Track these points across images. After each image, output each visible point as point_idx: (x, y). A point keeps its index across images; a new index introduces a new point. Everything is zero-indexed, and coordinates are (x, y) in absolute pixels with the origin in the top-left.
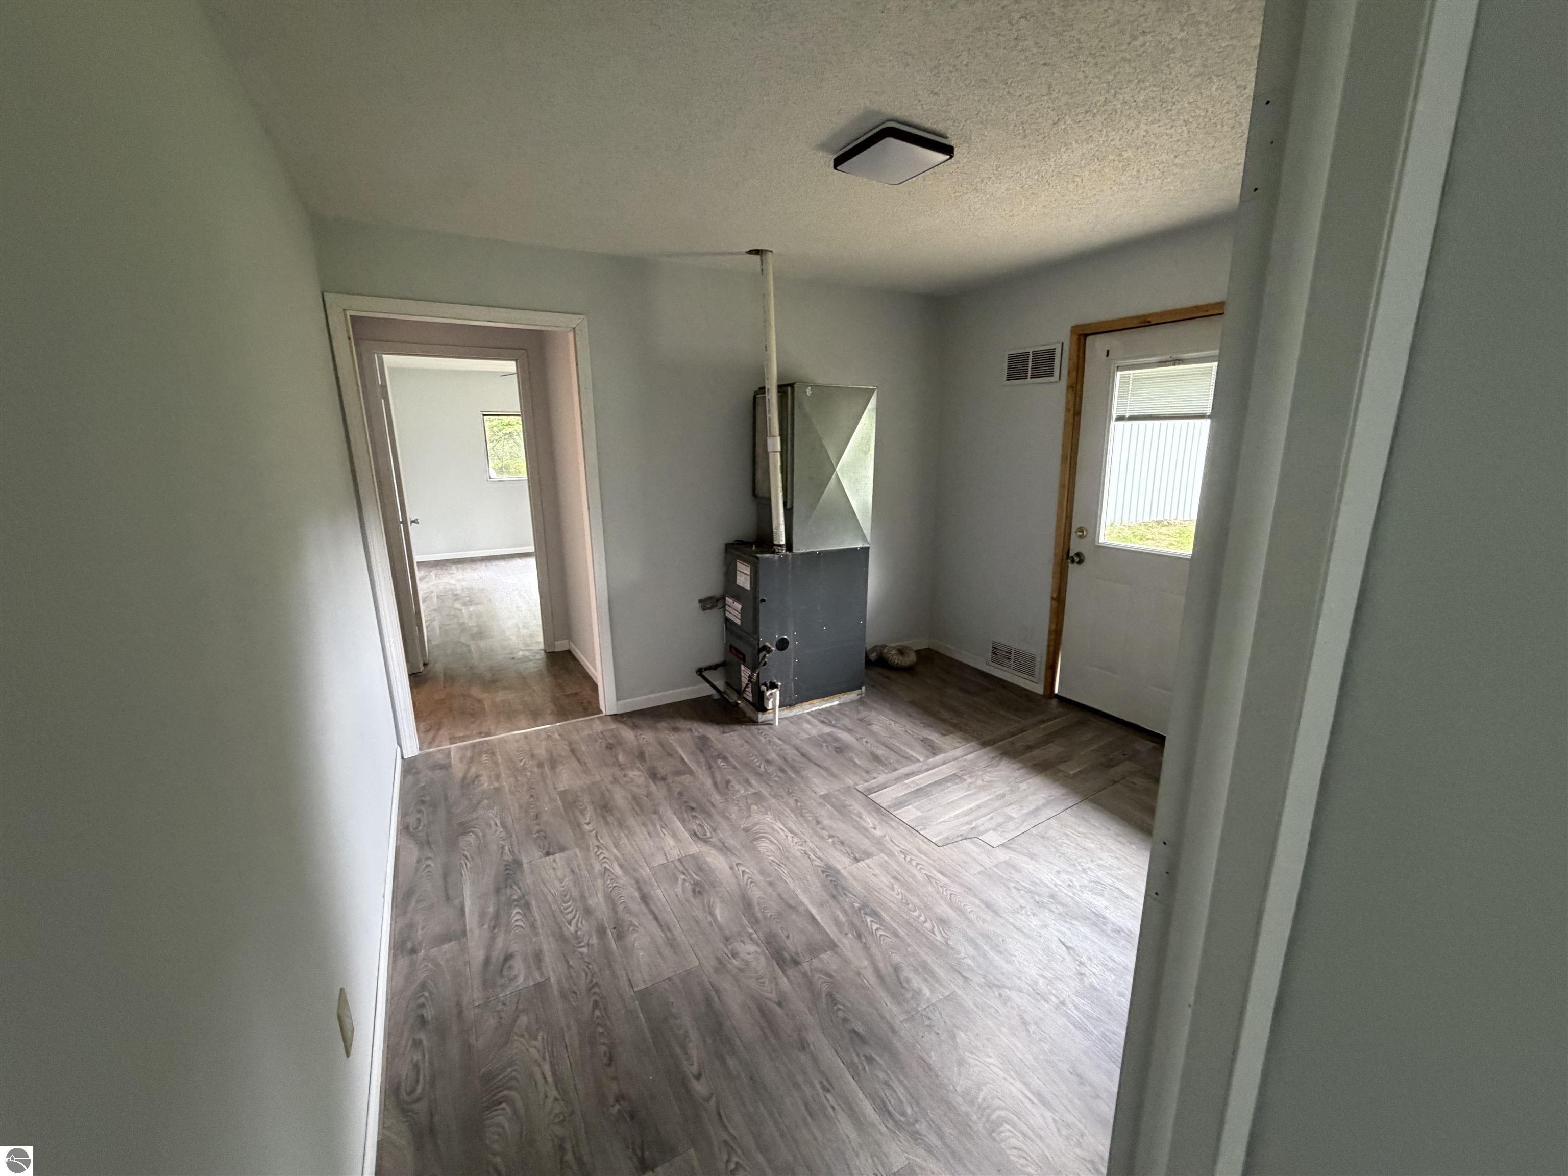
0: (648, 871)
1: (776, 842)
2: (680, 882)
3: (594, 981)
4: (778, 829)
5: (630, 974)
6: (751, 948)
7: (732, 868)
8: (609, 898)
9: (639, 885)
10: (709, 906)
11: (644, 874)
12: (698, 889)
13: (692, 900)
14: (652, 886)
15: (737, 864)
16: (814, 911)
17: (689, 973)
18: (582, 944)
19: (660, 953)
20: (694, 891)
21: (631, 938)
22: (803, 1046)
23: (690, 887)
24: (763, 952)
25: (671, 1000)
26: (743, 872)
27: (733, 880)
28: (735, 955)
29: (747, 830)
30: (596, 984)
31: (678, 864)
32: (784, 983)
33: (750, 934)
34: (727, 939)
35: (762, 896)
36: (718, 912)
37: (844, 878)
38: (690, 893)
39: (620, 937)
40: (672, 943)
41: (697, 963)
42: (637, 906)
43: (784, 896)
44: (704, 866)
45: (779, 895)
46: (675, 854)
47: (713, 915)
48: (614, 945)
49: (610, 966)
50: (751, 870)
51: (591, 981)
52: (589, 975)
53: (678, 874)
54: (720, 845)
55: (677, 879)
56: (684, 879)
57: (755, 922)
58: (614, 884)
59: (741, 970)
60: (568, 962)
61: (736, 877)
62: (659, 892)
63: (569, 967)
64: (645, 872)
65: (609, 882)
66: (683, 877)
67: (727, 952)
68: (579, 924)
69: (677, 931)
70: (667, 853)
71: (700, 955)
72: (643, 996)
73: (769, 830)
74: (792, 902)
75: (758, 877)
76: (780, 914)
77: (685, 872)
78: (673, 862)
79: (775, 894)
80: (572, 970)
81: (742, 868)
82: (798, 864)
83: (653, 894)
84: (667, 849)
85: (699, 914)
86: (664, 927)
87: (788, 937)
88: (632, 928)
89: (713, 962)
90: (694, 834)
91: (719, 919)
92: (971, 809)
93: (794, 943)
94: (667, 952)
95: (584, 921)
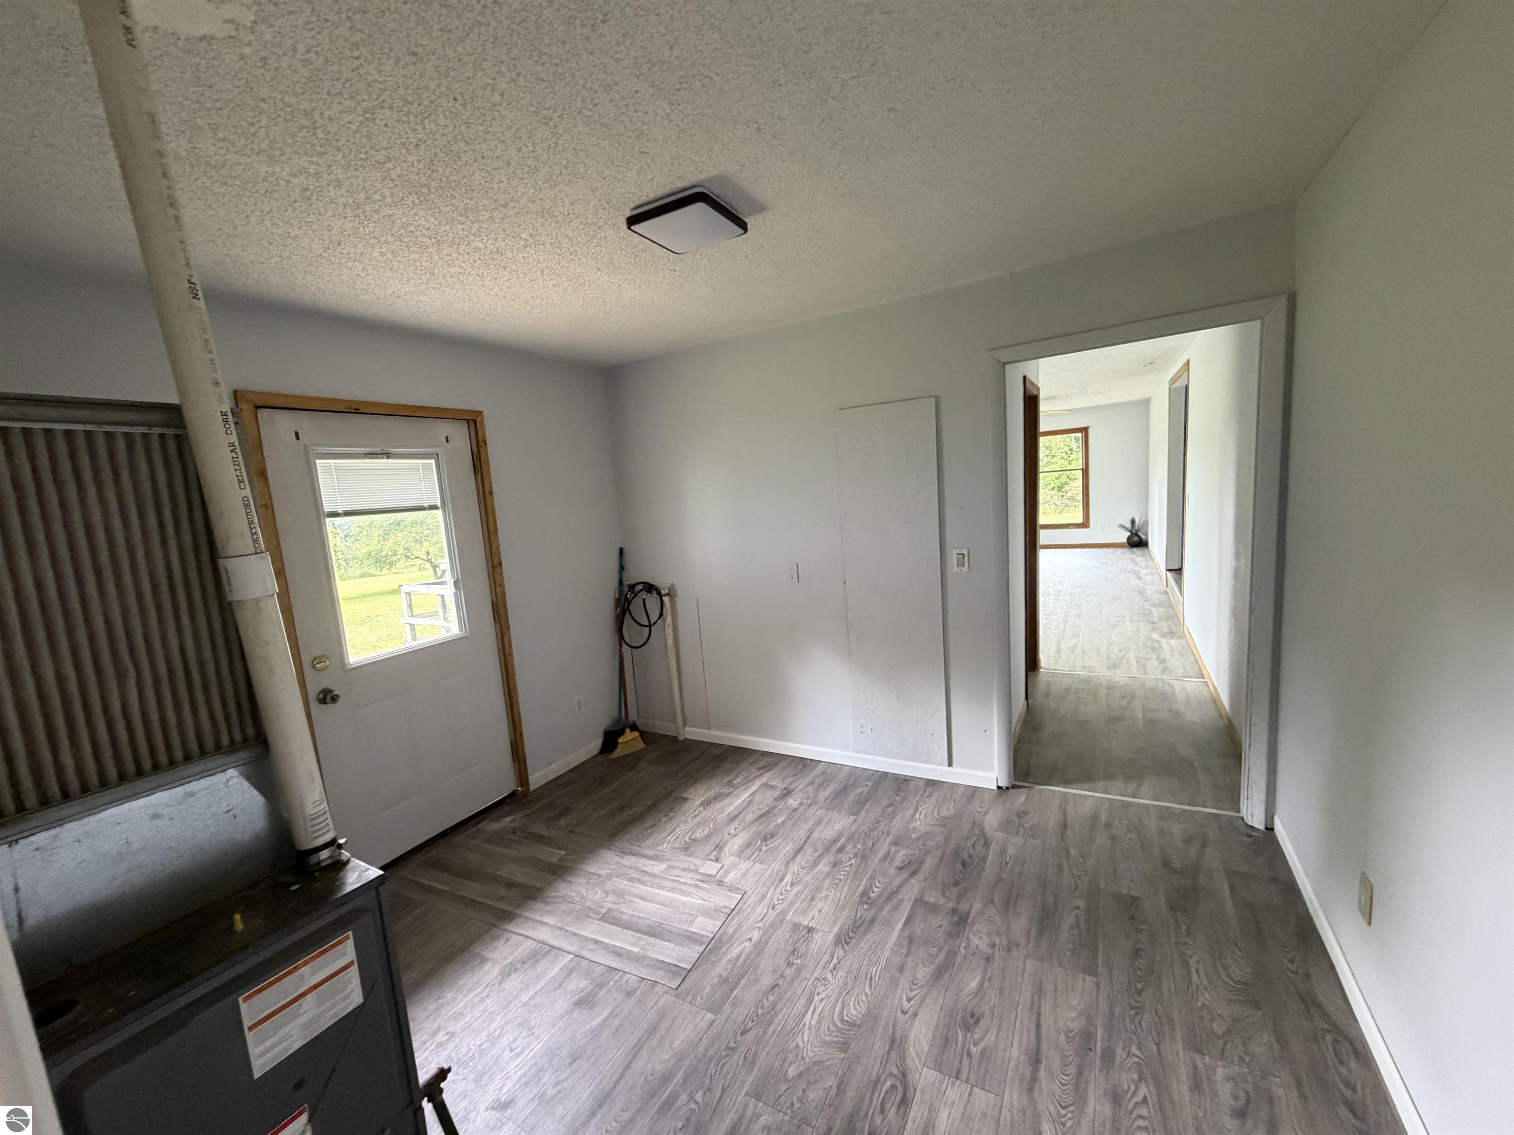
0: (1006, 1096)
1: (839, 1004)
2: (982, 1045)
3: (1133, 1012)
4: (816, 1016)
5: (1095, 994)
6: (975, 941)
7: (915, 1015)
8: (1080, 1099)
9: (1031, 1085)
10: (976, 995)
11: (1015, 1095)
12: (971, 1021)
13: (987, 1013)
14: (1017, 1066)
15: (904, 1013)
16: (899, 926)
17: (1041, 960)
18: (1136, 1060)
19: (1055, 990)
20: (978, 1021)
21: (1077, 1025)
22: (999, 880)
23: (977, 1030)
24: (969, 931)
25: (1068, 953)
26: (909, 1000)
27: (928, 1001)
28: (993, 946)
29: (844, 1046)
30: (1132, 1008)
31: (964, 1076)
32: (977, 906)
33: (966, 948)
34: (988, 959)
35: (921, 966)
36: (974, 984)
37: (841, 928)
38: (982, 1023)
39: (1087, 1037)
40: (1039, 991)
41: (1028, 961)
42: (1052, 1058)
43: (904, 951)
44: (939, 1042)
45: (907, 955)
46: (955, 1092)
47: (981, 985)
48: (1099, 1032)
49: (1112, 1014)
50: (901, 997)
51: (1137, 1014)
52: (1137, 1022)
53: (975, 1059)
54: (894, 1056)
55: (984, 1050)
56: (975, 1045)
57: (952, 953)
58: (1063, 1112)
59: (998, 934)
60: (1159, 1051)
61: (922, 1001)
62: (1015, 1052)
63: (1158, 1045)
64: (1013, 1097)
65: (1069, 1123)
66: (974, 1049)
67: (996, 951)
68: (1133, 1088)
69: (1026, 996)
70: (964, 1102)
71: (1021, 964)
72: (1091, 970)
73: (825, 1023)
74: (906, 943)
75: (904, 983)
76: (925, 943)
77: (965, 1054)
78: (967, 1081)
79: (909, 959)
80: (1157, 1041)
81: (906, 1005)
82: (856, 965)
83: (1023, 1057)
84: (958, 1111)
85: (993, 997)
86: (1036, 1010)
87: (940, 926)
88: (1071, 1035)
89: (1014, 953)
90: (905, 1103)
91: (979, 977)
92: (669, 891)
93: (941, 922)
94: (1049, 988)
95: (1126, 1088)
